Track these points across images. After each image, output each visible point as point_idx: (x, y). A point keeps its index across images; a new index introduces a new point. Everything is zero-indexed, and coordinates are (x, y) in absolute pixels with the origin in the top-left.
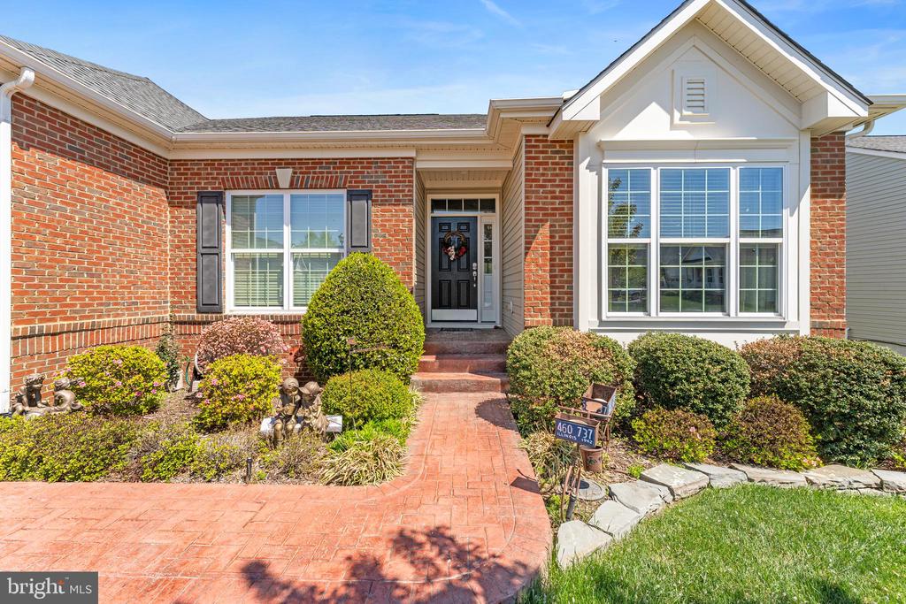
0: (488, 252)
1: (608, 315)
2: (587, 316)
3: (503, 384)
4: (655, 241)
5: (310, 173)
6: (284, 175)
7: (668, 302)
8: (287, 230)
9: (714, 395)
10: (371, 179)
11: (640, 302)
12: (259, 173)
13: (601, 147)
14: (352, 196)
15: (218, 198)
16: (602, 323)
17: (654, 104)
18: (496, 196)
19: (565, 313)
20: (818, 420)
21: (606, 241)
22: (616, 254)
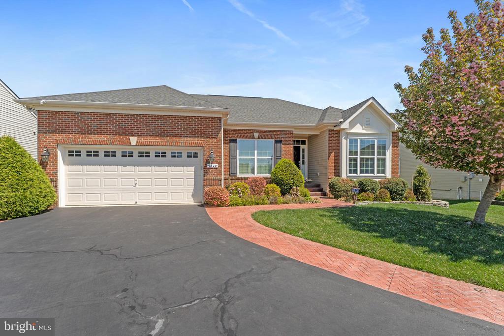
0: (303, 158)
1: (349, 175)
2: (344, 175)
3: (321, 194)
4: (359, 157)
5: (264, 134)
6: (256, 135)
7: (362, 172)
8: (256, 152)
9: (373, 189)
10: (280, 137)
11: (355, 171)
12: (248, 134)
13: (347, 133)
14: (276, 142)
15: (235, 141)
16: (347, 177)
17: (358, 124)
18: (307, 140)
19: (338, 173)
20: (391, 193)
21: (348, 157)
22: (351, 160)
